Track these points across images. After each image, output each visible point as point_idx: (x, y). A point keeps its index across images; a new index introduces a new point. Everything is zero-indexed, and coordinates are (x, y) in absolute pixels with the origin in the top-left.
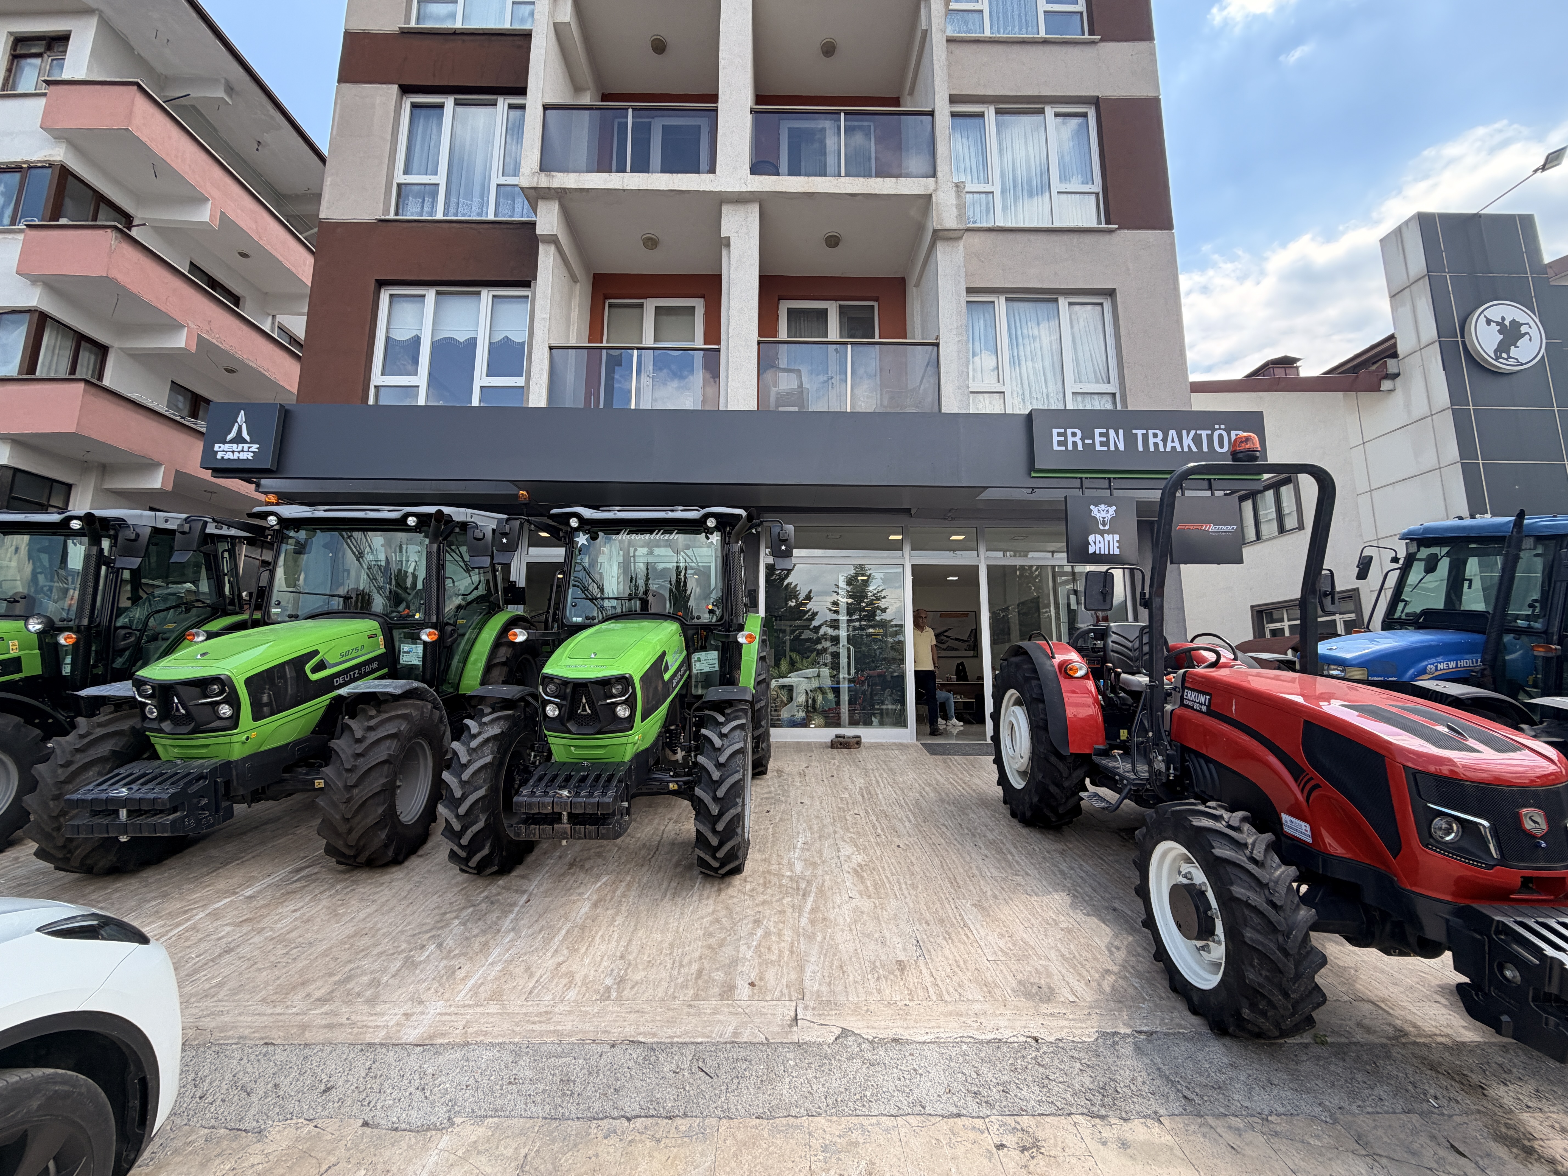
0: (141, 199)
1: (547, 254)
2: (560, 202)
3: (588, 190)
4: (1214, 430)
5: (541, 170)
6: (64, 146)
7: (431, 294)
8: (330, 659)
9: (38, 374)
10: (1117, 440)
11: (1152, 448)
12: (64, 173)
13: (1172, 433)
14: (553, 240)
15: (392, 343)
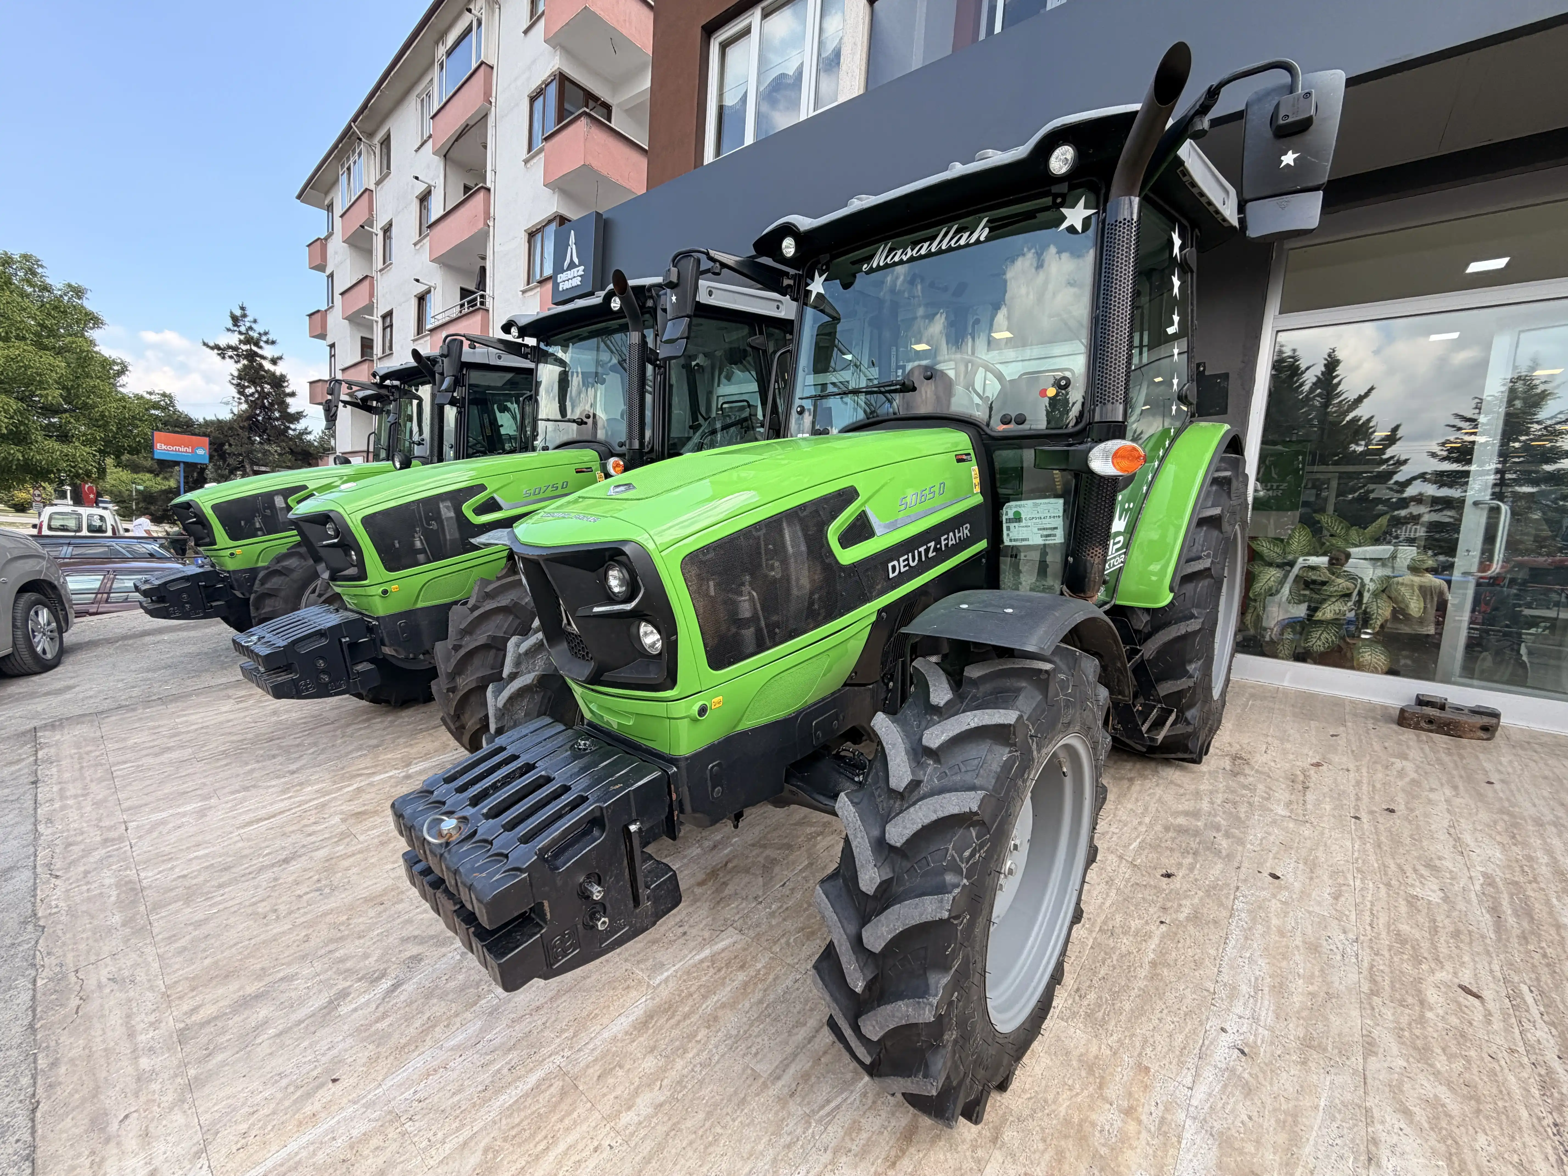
0: (615, 85)
6: (559, 54)
7: (756, 18)
8: (497, 498)
12: (562, 79)
15: (726, 112)
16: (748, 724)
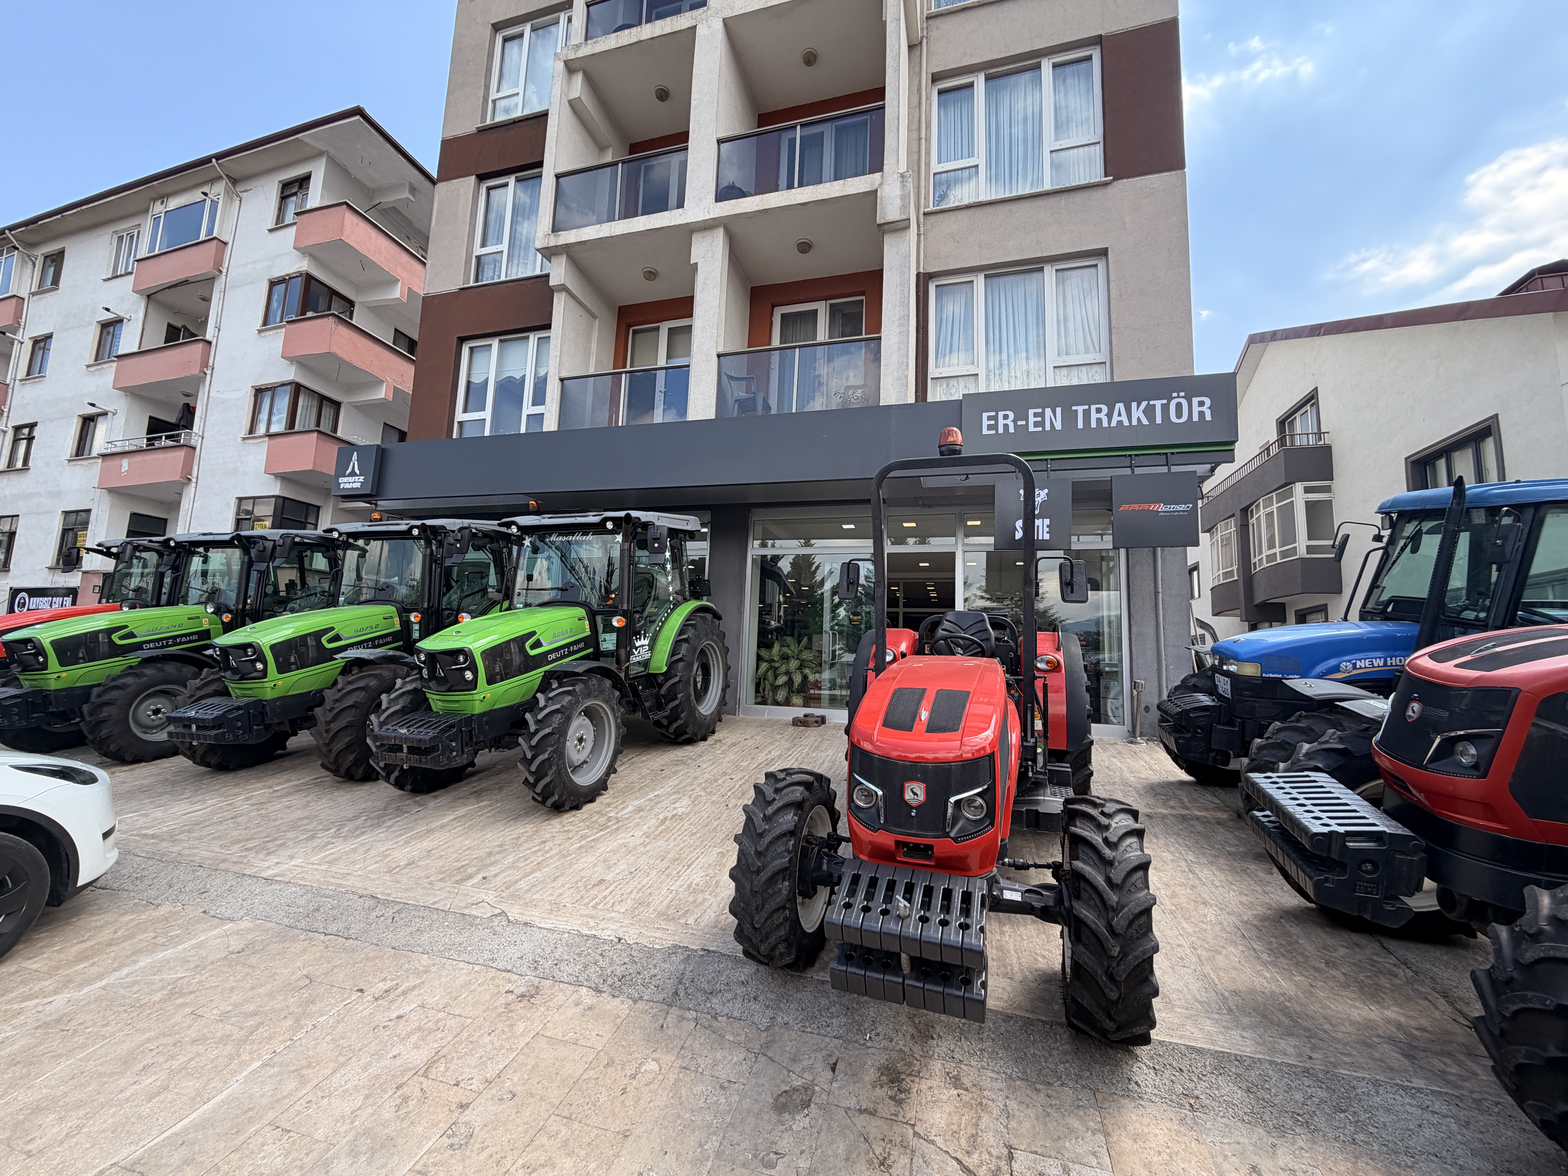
0: (359, 288)
1: (560, 300)
2: (568, 255)
3: (584, 242)
4: (1170, 399)
5: (553, 231)
6: (307, 258)
7: (495, 343)
8: (343, 634)
9: (297, 428)
10: (1054, 419)
11: (1094, 424)
12: (309, 278)
13: (1120, 406)
14: (563, 288)
15: (472, 386)
16: (497, 707)
